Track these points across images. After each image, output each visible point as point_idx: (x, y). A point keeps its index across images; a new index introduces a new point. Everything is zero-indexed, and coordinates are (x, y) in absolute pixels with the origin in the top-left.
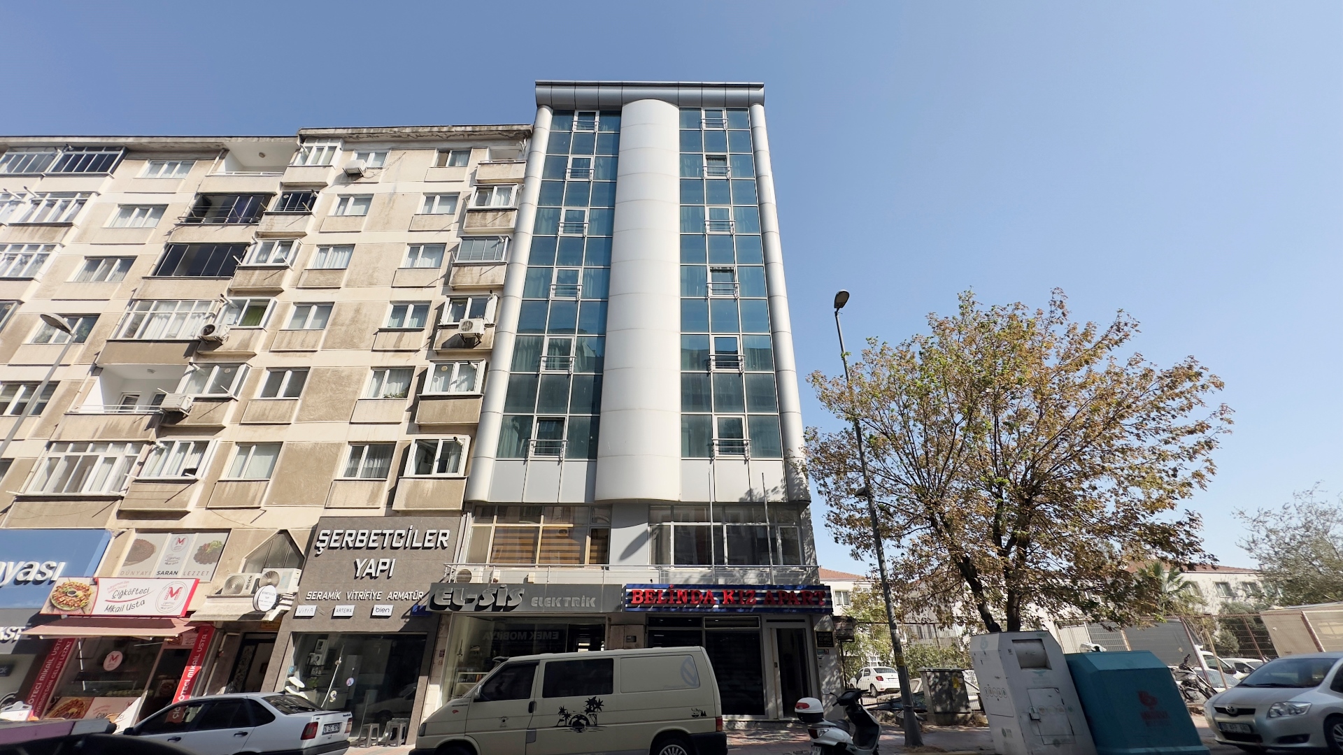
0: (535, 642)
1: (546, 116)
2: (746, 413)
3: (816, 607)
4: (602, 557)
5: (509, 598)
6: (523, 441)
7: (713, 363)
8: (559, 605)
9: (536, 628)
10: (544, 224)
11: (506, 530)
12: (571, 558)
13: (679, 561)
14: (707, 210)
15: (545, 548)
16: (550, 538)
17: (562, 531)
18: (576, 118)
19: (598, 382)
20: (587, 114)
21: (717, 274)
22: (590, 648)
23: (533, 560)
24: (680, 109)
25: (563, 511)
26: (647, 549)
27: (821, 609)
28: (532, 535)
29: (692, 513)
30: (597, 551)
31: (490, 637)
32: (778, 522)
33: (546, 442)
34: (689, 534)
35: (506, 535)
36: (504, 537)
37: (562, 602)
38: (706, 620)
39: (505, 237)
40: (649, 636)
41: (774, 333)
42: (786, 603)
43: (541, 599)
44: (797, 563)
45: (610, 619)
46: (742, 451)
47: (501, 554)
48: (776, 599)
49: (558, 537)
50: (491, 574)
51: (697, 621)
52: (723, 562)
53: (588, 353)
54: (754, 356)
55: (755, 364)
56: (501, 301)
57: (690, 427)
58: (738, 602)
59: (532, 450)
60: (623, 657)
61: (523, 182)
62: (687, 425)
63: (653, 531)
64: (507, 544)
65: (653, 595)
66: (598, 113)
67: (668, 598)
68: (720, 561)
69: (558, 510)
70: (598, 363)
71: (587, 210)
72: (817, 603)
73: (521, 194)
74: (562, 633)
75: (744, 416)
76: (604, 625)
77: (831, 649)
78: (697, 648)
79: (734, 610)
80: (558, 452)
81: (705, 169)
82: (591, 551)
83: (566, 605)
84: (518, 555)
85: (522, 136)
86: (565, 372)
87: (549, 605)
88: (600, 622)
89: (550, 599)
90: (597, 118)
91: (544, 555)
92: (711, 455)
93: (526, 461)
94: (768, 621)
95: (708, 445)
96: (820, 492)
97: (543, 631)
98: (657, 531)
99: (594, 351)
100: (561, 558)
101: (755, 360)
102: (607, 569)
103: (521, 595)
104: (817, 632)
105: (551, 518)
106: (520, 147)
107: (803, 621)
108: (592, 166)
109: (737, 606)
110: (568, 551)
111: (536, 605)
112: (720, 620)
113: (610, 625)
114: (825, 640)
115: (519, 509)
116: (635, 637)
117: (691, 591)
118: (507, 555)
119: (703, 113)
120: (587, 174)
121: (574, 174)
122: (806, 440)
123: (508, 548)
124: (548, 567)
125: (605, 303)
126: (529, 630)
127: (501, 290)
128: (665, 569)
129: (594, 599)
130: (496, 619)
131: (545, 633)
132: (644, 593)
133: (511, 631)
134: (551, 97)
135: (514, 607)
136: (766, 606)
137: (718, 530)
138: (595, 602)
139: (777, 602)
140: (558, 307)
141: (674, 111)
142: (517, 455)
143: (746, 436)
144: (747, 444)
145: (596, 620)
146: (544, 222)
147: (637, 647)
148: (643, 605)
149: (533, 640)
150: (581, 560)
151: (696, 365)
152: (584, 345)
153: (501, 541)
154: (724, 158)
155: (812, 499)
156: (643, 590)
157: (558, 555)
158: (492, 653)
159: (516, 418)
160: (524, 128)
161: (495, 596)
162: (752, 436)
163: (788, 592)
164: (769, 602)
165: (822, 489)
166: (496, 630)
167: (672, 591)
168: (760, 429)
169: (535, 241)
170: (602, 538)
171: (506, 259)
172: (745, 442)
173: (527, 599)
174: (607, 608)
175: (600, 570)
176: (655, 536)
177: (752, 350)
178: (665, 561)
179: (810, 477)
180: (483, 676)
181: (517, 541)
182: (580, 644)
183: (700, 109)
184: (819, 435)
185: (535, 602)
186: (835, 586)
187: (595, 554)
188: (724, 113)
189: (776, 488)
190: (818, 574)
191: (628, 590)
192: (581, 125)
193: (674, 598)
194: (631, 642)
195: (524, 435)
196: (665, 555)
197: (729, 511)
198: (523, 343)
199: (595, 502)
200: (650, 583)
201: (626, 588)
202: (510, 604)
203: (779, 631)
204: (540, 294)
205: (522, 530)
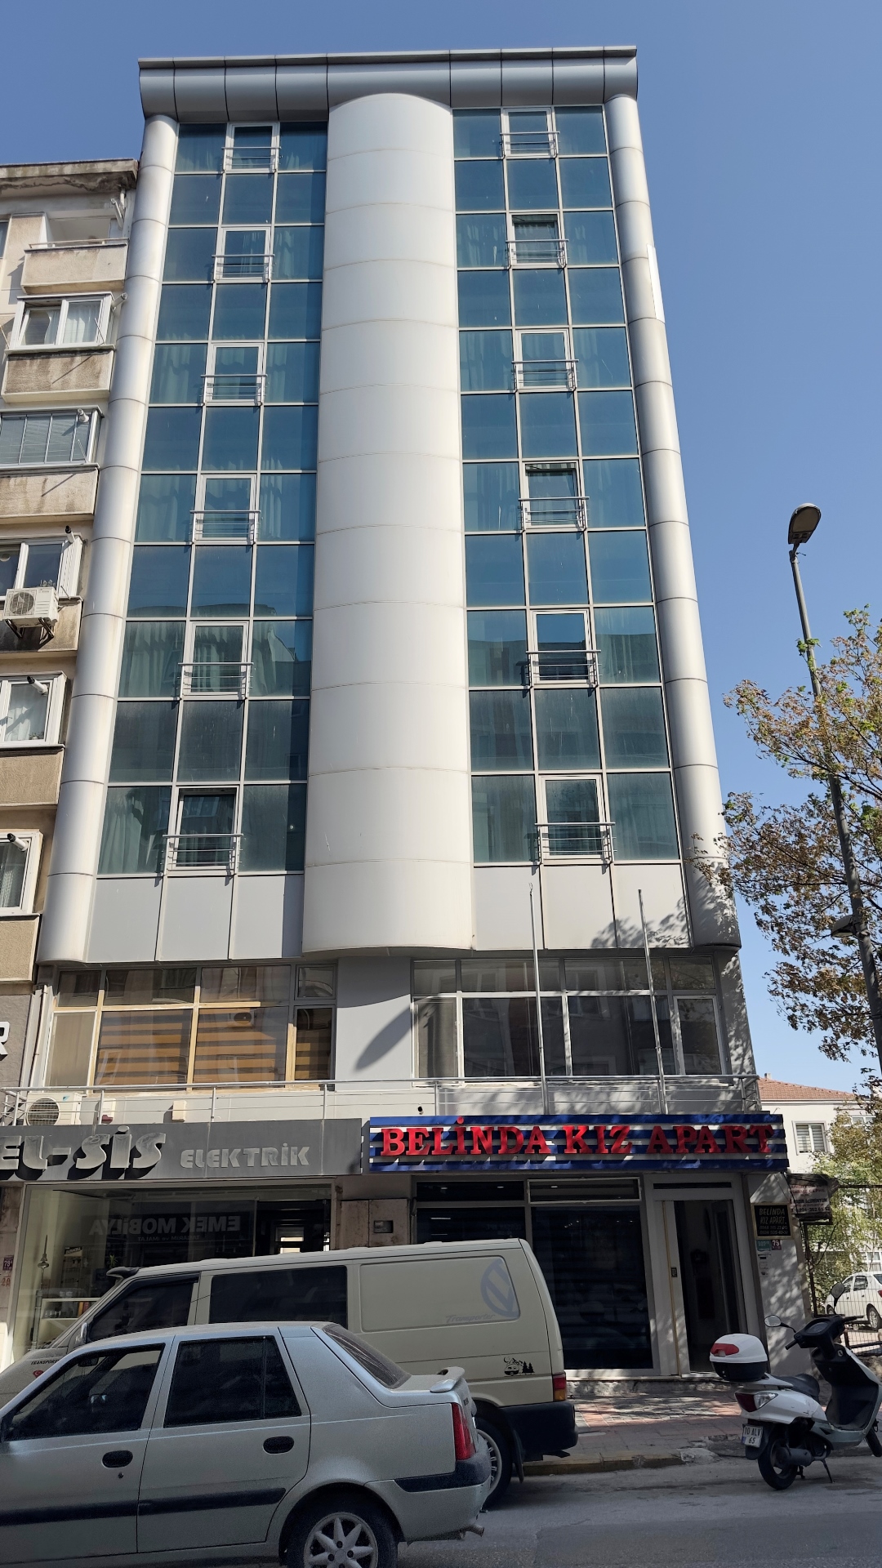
0: (191, 1238)
1: (166, 138)
2: (605, 770)
3: (755, 1156)
4: (320, 1066)
5: (134, 1154)
6: (152, 838)
7: (535, 670)
8: (235, 1164)
9: (193, 1210)
10: (172, 381)
11: (126, 1018)
12: (260, 1070)
13: (475, 1069)
14: (517, 337)
15: (206, 1050)
16: (216, 1030)
17: (240, 1016)
18: (230, 141)
19: (301, 714)
20: (252, 136)
21: (540, 479)
22: (304, 1247)
23: (182, 1074)
24: (455, 113)
25: (242, 976)
26: (410, 1046)
27: (764, 1162)
28: (179, 1026)
29: (502, 973)
30: (311, 1054)
31: (102, 1228)
32: (674, 988)
33: (200, 839)
34: (496, 1014)
35: (126, 1028)
36: (124, 1033)
37: (243, 1157)
38: (533, 1187)
39: (92, 410)
40: (419, 1220)
41: (661, 601)
42: (692, 1149)
43: (200, 1152)
44: (715, 1071)
45: (339, 1189)
46: (597, 847)
47: (117, 1067)
48: (672, 1142)
49: (235, 1029)
50: (98, 1107)
51: (515, 1189)
52: (562, 1069)
53: (280, 654)
54: (619, 652)
55: (621, 668)
56: (90, 549)
57: (492, 800)
58: (594, 1149)
59: (171, 855)
60: (366, 1263)
61: (124, 288)
62: (483, 798)
63: (421, 1009)
64: (128, 1046)
65: (425, 1138)
66: (276, 128)
67: (454, 1143)
68: (555, 1066)
69: (231, 974)
70: (300, 676)
71: (262, 346)
72: (755, 1149)
73: (122, 315)
74: (245, 1217)
75: (600, 776)
76: (329, 1201)
77: (783, 1240)
78: (513, 1242)
79: (586, 1164)
80: (224, 859)
81: (512, 246)
82: (298, 1054)
83: (251, 1163)
84: (152, 1066)
85: (114, 185)
86: (233, 696)
87: (217, 1165)
88: (321, 1194)
89: (217, 1152)
90: (275, 141)
91: (204, 1064)
92: (534, 856)
93: (160, 878)
94: (657, 1186)
95: (529, 836)
96: (760, 923)
97: (208, 1215)
98: (429, 1011)
99: (291, 650)
100: (242, 1070)
101: (620, 658)
102: (332, 1088)
103: (159, 1146)
104: (757, 1207)
105: (217, 989)
106: (111, 212)
107: (728, 1185)
108: (269, 250)
109: (593, 1157)
110: (254, 1056)
111: (190, 1165)
112: (561, 1186)
113: (340, 1201)
114: (773, 1220)
115: (151, 973)
116: (391, 1223)
117: (499, 1127)
118: (129, 1067)
119: (505, 120)
120: (258, 267)
121: (231, 267)
122: (728, 821)
123: (132, 1053)
124: (211, 1088)
125: (308, 548)
126: (181, 1216)
127: (91, 525)
128: (447, 1085)
129: (305, 1149)
130: (113, 1194)
131: (213, 1220)
132: (406, 1135)
133: (144, 1217)
134: (174, 94)
135: (147, 1170)
136: (652, 1157)
137: (553, 1005)
138: (308, 1155)
139: (675, 1148)
140: (210, 557)
141: (441, 119)
142: (142, 867)
143: (604, 816)
144: (607, 833)
145: (315, 1191)
146: (171, 373)
147: (396, 1241)
148: (404, 1159)
149: (188, 1233)
150: (279, 1073)
151: (500, 673)
152: (272, 637)
153: (116, 1040)
154: (551, 222)
155: (743, 942)
156: (404, 1129)
157: (235, 1063)
158: (107, 1260)
159: (135, 793)
160: (119, 167)
161: (108, 1149)
162: (618, 815)
163: (697, 1127)
164: (658, 1148)
165: (766, 918)
166: (114, 1216)
167: (462, 1129)
168: (629, 802)
169: (155, 418)
170: (321, 1027)
171: (95, 458)
172: (603, 829)
173: (172, 1154)
174: (334, 1166)
175: (317, 1091)
176: (425, 1020)
177: (616, 640)
178: (447, 1070)
179: (736, 894)
180: (91, 1303)
181: (151, 1039)
182: (283, 1239)
183: (498, 112)
184: (755, 811)
185: (187, 1159)
186: (792, 1115)
187: (306, 1060)
188: (551, 119)
189: (668, 918)
190: (756, 1092)
191: (375, 1131)
192: (241, 157)
193: (467, 1143)
194: (384, 1231)
195: (154, 826)
196: (446, 1059)
197: (574, 968)
198: (142, 637)
199: (303, 955)
200: (417, 1114)
201: (369, 1125)
202: (138, 1164)
203: (679, 1206)
204: (172, 531)
205: (158, 1017)
